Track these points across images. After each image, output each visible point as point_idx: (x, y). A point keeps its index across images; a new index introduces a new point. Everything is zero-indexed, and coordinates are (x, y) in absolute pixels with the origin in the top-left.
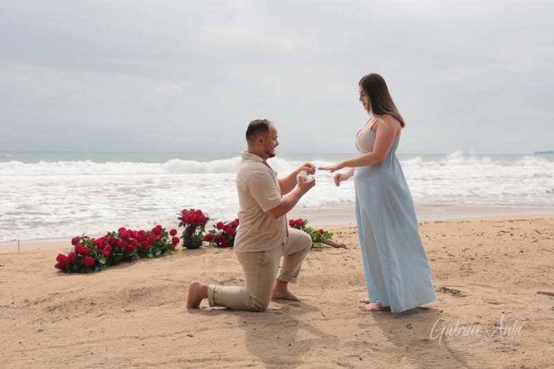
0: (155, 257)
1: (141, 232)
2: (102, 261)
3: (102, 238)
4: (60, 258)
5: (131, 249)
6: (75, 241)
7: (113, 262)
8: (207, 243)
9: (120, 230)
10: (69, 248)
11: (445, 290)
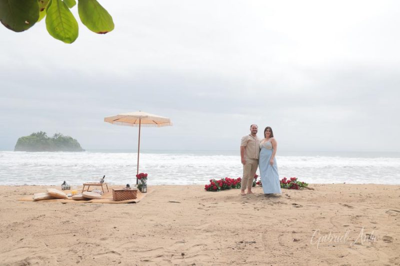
0: (238, 188)
1: (233, 179)
2: (219, 188)
3: (220, 181)
4: (206, 186)
5: (229, 185)
6: (211, 181)
7: (223, 189)
8: (258, 185)
9: (226, 178)
10: (209, 183)
11: (345, 205)
